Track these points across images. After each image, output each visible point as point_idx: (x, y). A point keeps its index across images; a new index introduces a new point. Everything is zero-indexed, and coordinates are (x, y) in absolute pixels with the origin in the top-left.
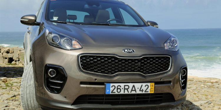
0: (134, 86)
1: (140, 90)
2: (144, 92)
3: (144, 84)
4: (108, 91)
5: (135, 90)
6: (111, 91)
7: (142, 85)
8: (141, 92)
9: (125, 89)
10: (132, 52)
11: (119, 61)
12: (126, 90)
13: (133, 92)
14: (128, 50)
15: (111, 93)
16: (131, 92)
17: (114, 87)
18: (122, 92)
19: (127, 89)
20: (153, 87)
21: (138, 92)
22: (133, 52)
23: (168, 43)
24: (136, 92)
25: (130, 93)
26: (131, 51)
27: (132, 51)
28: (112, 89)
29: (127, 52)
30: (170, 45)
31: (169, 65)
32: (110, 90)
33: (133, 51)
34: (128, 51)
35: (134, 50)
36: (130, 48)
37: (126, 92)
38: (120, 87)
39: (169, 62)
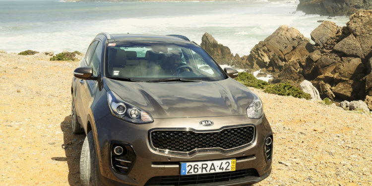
0: (213, 164)
1: (220, 169)
2: (224, 171)
3: (224, 161)
4: (183, 171)
5: (214, 169)
6: (187, 172)
7: (222, 163)
8: (221, 171)
9: (203, 168)
11: (196, 136)
12: (204, 170)
13: (212, 171)
14: (205, 123)
15: (187, 174)
16: (210, 171)
17: (190, 167)
18: (200, 172)
19: (205, 168)
20: (235, 164)
21: (218, 170)
24: (215, 171)
25: (208, 172)
28: (188, 169)
32: (185, 170)
37: (204, 172)
38: (198, 166)
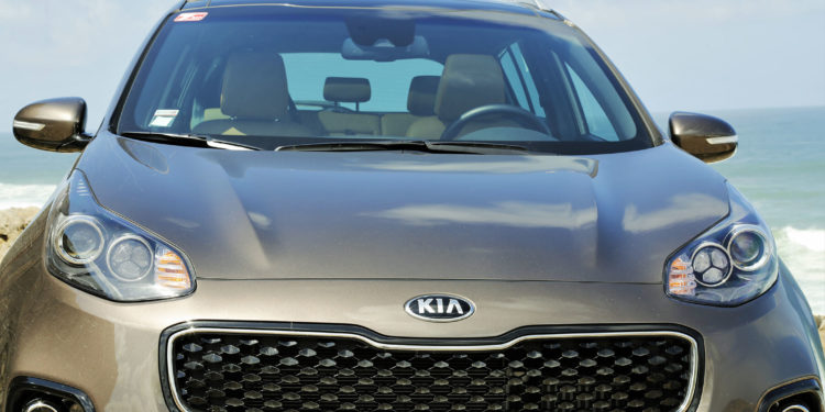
10: (455, 314)
22: (460, 312)
23: (703, 255)
26: (449, 310)
27: (455, 310)
29: (426, 314)
30: (712, 266)
31: (685, 383)
33: (466, 307)
34: (431, 310)
35: (472, 304)
36: (448, 294)
39: (687, 367)
